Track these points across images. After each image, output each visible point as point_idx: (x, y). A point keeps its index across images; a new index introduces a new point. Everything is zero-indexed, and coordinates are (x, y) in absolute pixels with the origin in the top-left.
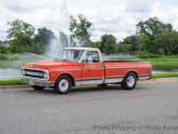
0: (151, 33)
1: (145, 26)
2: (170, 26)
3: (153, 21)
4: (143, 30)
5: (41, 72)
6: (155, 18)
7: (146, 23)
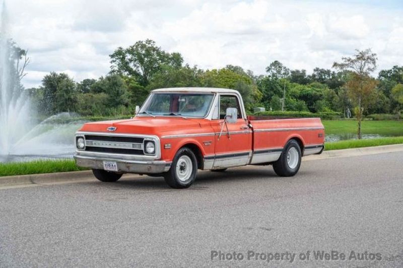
0: (141, 71)
1: (129, 57)
2: (177, 58)
3: (143, 46)
4: (125, 66)
5: (140, 140)
6: (149, 42)
7: (130, 51)
